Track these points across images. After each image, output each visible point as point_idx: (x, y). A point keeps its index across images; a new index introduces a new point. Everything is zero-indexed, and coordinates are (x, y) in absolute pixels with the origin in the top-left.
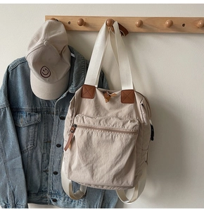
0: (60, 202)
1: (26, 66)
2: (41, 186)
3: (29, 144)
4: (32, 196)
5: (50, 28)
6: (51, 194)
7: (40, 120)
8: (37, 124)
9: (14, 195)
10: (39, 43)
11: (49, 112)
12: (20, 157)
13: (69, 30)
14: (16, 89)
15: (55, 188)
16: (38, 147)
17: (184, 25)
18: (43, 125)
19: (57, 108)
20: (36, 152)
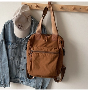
0: (24, 83)
1: (12, 24)
2: (16, 75)
3: (12, 56)
4: (12, 79)
5: (23, 8)
6: (20, 79)
7: (17, 46)
8: (16, 48)
9: (4, 78)
10: (18, 14)
11: (21, 43)
12: (8, 62)
13: (31, 9)
14: (8, 33)
15: (22, 76)
16: (16, 58)
17: (80, 9)
18: (18, 49)
19: (25, 42)
20: (15, 60)
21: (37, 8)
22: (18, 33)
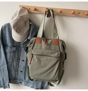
0: (23, 83)
1: (10, 27)
2: (15, 77)
3: (11, 59)
4: (11, 81)
5: (21, 11)
6: (19, 80)
7: (15, 50)
8: (14, 52)
9: (3, 80)
10: (16, 18)
11: (19, 46)
12: (6, 65)
13: (29, 12)
15: (21, 78)
16: (14, 61)
17: (79, 13)
18: (17, 52)
19: (23, 45)
20: (14, 63)
21: (36, 12)
22: (16, 37)
